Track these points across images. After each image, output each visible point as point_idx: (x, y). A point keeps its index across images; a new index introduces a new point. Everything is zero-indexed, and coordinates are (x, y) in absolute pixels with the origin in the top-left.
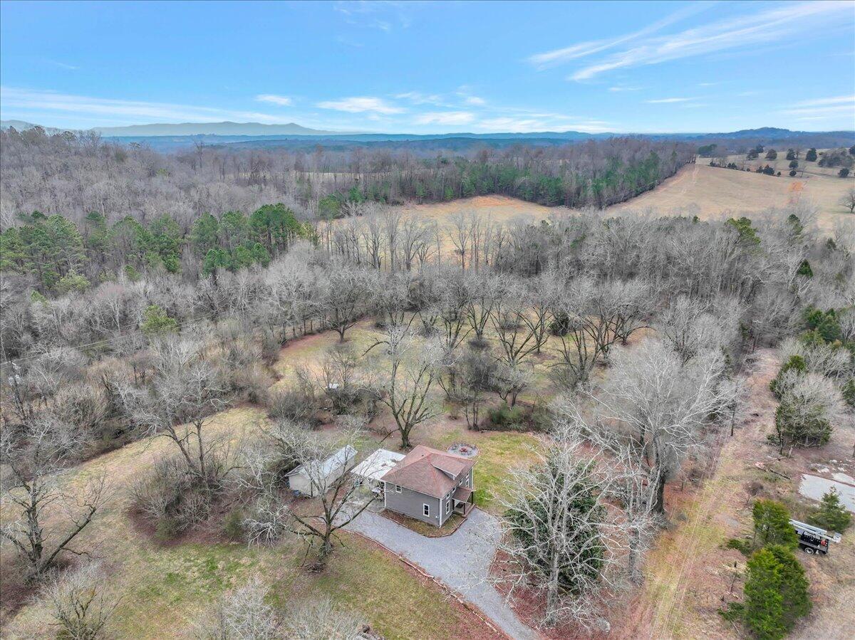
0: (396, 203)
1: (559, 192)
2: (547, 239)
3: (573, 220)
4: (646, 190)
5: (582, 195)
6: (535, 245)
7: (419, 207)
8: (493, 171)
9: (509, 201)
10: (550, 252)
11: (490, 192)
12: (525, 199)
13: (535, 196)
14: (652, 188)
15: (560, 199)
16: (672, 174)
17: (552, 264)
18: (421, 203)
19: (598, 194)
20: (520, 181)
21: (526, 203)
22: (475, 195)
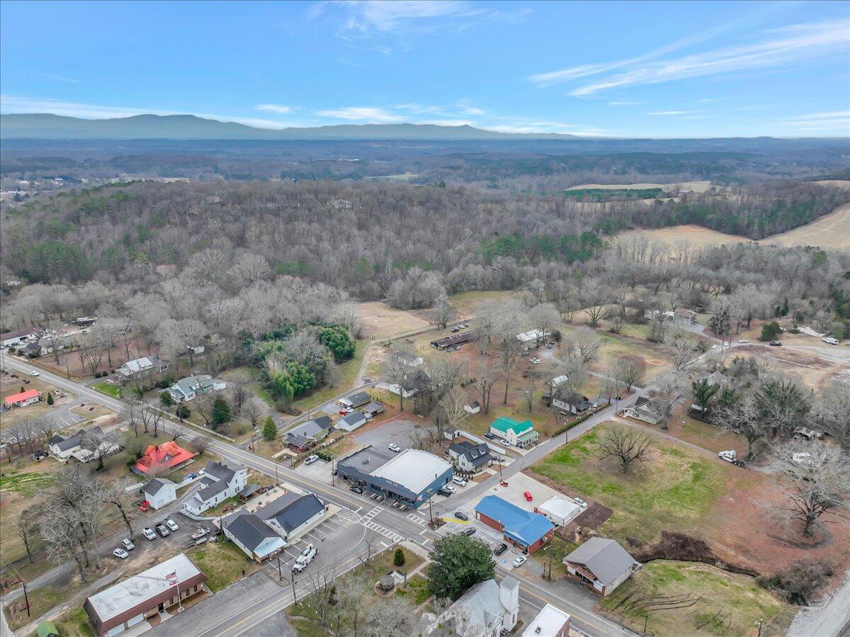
0: (632, 229)
1: (735, 225)
2: (724, 255)
3: (741, 244)
4: (801, 225)
5: (750, 228)
6: (718, 258)
7: (644, 231)
8: (691, 210)
9: (701, 229)
10: (725, 261)
11: (688, 223)
12: (711, 229)
13: (718, 227)
14: (806, 223)
15: (735, 230)
16: (827, 212)
17: (725, 266)
18: (645, 229)
19: (761, 227)
20: (710, 216)
21: (712, 231)
22: (679, 225)
